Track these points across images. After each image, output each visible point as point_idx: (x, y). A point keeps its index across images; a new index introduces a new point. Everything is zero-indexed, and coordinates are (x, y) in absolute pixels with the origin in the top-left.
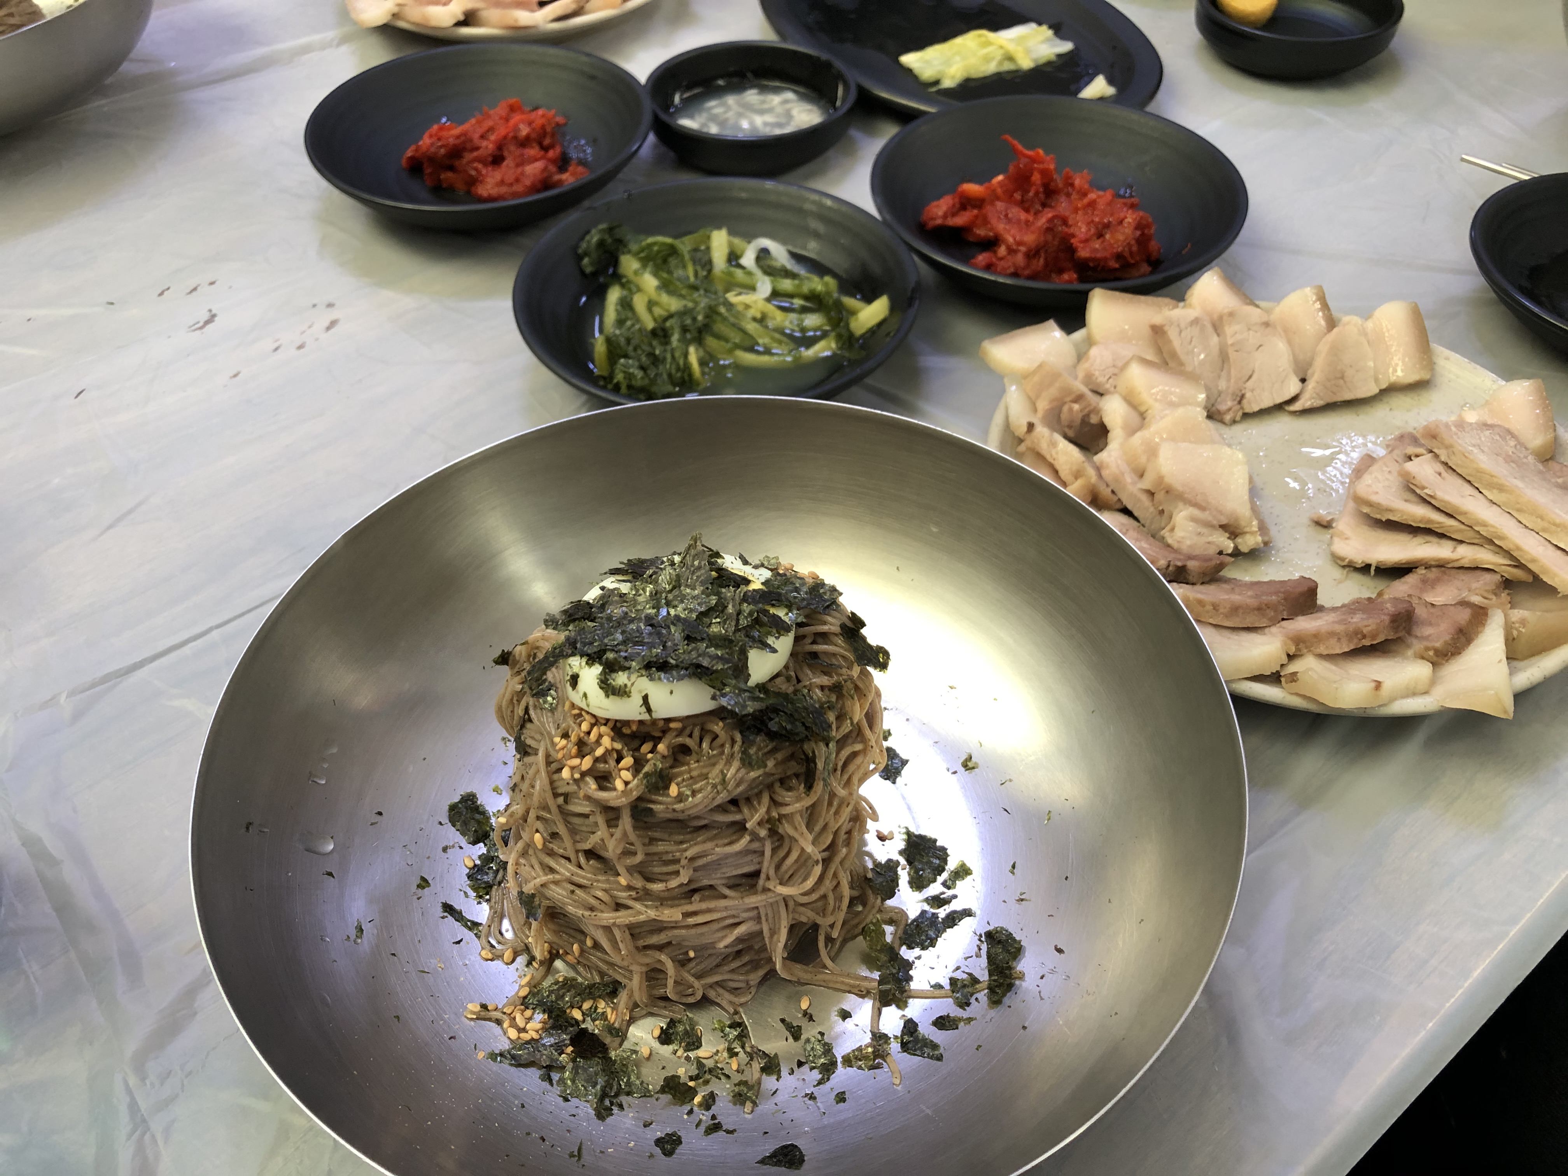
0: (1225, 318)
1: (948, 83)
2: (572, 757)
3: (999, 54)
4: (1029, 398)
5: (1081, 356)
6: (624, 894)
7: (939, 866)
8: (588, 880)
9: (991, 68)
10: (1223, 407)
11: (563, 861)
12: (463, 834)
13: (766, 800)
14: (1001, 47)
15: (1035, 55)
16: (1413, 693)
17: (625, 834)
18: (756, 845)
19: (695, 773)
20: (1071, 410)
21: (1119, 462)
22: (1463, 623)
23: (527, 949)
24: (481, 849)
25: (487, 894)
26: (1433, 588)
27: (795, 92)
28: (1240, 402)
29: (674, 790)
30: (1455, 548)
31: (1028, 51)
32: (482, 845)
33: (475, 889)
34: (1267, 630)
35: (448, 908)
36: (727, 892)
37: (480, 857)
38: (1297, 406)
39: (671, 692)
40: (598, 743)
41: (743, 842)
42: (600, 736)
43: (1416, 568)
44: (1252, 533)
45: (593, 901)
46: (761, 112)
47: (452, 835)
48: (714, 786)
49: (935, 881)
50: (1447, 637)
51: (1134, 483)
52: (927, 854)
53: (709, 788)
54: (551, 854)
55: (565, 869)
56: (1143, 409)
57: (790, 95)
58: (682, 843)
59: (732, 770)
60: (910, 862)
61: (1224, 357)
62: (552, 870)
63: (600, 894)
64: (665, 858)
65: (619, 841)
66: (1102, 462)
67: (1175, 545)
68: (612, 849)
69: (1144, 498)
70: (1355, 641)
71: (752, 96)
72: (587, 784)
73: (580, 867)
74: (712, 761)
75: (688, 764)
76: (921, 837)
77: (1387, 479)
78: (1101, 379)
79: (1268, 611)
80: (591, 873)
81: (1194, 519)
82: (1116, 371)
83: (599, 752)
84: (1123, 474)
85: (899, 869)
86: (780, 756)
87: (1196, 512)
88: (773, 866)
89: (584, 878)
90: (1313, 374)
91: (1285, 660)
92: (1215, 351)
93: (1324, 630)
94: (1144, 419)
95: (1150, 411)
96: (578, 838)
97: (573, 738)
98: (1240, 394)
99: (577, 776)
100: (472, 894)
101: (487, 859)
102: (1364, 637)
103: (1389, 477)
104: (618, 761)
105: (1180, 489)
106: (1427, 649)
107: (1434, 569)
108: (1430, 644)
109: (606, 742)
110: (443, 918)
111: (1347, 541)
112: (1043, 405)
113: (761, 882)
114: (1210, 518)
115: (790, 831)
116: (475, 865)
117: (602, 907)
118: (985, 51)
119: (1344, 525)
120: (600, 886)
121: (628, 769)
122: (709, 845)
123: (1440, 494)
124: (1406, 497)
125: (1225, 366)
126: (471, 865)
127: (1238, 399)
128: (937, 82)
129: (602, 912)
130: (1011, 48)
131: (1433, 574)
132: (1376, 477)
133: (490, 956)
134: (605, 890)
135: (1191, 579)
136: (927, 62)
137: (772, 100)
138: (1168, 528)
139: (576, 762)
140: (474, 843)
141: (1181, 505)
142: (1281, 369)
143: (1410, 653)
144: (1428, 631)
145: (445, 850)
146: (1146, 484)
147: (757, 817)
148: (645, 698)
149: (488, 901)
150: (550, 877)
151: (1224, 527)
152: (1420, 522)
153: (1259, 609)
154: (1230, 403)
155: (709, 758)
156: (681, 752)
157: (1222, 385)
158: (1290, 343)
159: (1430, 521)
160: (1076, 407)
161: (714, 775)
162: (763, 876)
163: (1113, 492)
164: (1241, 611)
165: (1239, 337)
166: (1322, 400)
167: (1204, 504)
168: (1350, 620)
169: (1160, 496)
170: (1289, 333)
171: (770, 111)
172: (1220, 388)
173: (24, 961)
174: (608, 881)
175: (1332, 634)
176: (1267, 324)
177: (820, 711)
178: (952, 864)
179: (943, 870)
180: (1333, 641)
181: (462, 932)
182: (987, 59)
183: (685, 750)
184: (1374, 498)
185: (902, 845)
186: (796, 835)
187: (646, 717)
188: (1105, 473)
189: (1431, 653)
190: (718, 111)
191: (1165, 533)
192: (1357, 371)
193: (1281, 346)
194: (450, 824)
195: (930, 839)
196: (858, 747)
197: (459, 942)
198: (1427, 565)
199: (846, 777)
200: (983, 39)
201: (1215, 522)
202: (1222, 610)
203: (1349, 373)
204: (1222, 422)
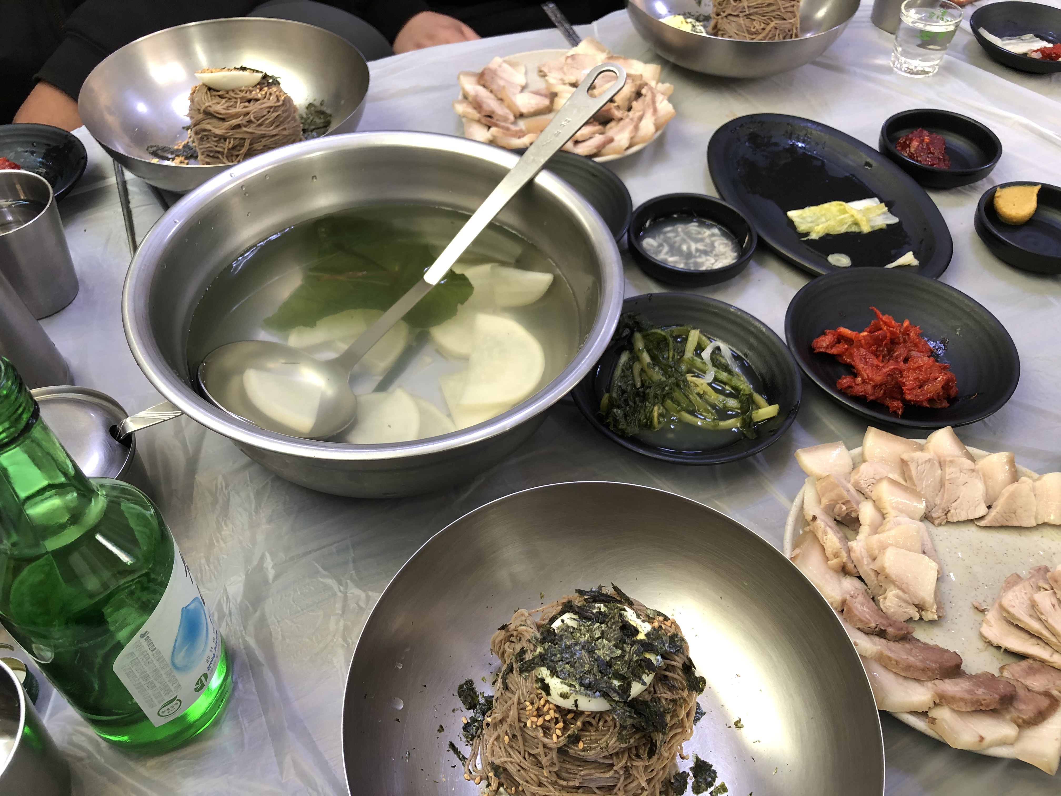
0: (947, 463)
1: (814, 236)
2: (533, 716)
3: (850, 221)
4: (819, 495)
5: (855, 466)
6: (543, 779)
7: (710, 782)
8: (528, 767)
9: (843, 229)
10: (934, 515)
11: (517, 753)
12: (464, 703)
13: (626, 756)
14: (853, 216)
15: (873, 224)
16: (1003, 743)
17: (552, 758)
18: (617, 776)
19: (593, 738)
20: (841, 508)
21: (862, 550)
22: (1043, 708)
23: (487, 778)
24: (471, 713)
25: (471, 740)
26: (1034, 675)
27: (720, 229)
28: (946, 514)
29: (581, 745)
30: (1053, 654)
31: (869, 221)
32: (472, 710)
33: (467, 738)
34: (925, 683)
35: (452, 745)
36: (596, 791)
37: (470, 718)
38: (982, 523)
39: (590, 701)
40: (548, 713)
41: (611, 773)
42: (550, 709)
43: (1028, 658)
44: (932, 612)
45: (528, 779)
46: (697, 241)
47: (459, 703)
48: (602, 748)
49: (706, 790)
50: (1032, 715)
51: (868, 565)
52: (705, 773)
53: (599, 748)
54: (512, 747)
55: (517, 757)
56: (885, 512)
57: (716, 231)
58: (579, 766)
59: (612, 742)
60: (695, 776)
61: (942, 484)
62: (511, 756)
63: (532, 776)
64: (569, 771)
65: (548, 760)
66: (852, 548)
67: (884, 610)
68: (544, 760)
69: (873, 575)
70: (976, 706)
71: (693, 227)
72: (539, 731)
73: (524, 758)
74: (603, 733)
75: (590, 731)
76: (704, 762)
77: (1023, 598)
78: (864, 486)
79: (928, 672)
80: (530, 763)
81: (898, 597)
82: (874, 481)
83: (548, 718)
84: (863, 558)
85: (688, 779)
86: (637, 736)
87: (901, 593)
88: (623, 785)
89: (526, 765)
90: (997, 506)
91: (932, 705)
92: (938, 479)
93: (959, 695)
94: (884, 518)
95: (888, 515)
96: (526, 744)
97: (536, 706)
98: (947, 510)
99: (534, 726)
100: (464, 739)
101: (474, 720)
102: (982, 705)
103: (1024, 596)
104: (556, 724)
105: (894, 577)
106: (1019, 717)
107: (1038, 662)
108: (1021, 716)
109: (552, 712)
110: (448, 751)
111: (990, 628)
112: (825, 501)
113: (615, 790)
114: (908, 599)
115: (636, 774)
116: (468, 723)
117: (532, 783)
118: (842, 216)
119: (992, 615)
120: (533, 772)
121: (560, 729)
122: (593, 771)
123: (1050, 621)
124: (1031, 614)
125: (942, 489)
126: (466, 722)
127: (945, 512)
128: (807, 234)
129: (532, 785)
130: (859, 217)
131: (1036, 665)
132: (1016, 595)
133: (469, 778)
134: (536, 775)
135: (888, 637)
136: (803, 218)
137: (705, 232)
138: (882, 596)
139: (535, 719)
140: (469, 709)
141: (892, 587)
142: (977, 499)
143: (1008, 717)
144: (1022, 707)
145: (453, 711)
146: (875, 566)
147: (620, 765)
148: (576, 701)
149: (472, 745)
150: (509, 759)
151: (916, 606)
152: (1036, 633)
153: (923, 670)
154: (940, 515)
155: (602, 731)
156: (587, 725)
157: (938, 501)
158: (985, 483)
159: (1041, 634)
160: (844, 508)
161: (603, 742)
162: (617, 788)
163: (855, 566)
164: (912, 669)
165: (953, 476)
166: (998, 523)
167: (906, 590)
168: (976, 692)
169: (881, 577)
170: (986, 478)
171: (702, 240)
172: (936, 502)
173: (240, 717)
174: (538, 771)
175: (962, 700)
176: (973, 470)
177: (662, 715)
178: (718, 783)
179: (712, 785)
180: (962, 704)
181: (456, 760)
182: (842, 223)
183: (590, 724)
184: (1011, 610)
185: (692, 765)
186: (638, 776)
187: (575, 708)
188: (852, 555)
189: (1020, 721)
190: (671, 235)
191: (881, 599)
192: (1025, 511)
193: (980, 486)
194: (458, 696)
195: (709, 764)
196: (679, 730)
197: (454, 767)
198: (1035, 659)
199: (670, 745)
200: (842, 207)
201: (910, 601)
202: (900, 666)
203: (1019, 511)
204: (933, 523)
